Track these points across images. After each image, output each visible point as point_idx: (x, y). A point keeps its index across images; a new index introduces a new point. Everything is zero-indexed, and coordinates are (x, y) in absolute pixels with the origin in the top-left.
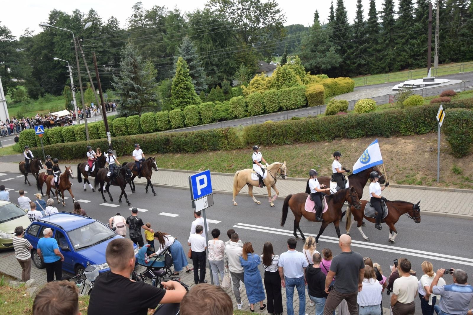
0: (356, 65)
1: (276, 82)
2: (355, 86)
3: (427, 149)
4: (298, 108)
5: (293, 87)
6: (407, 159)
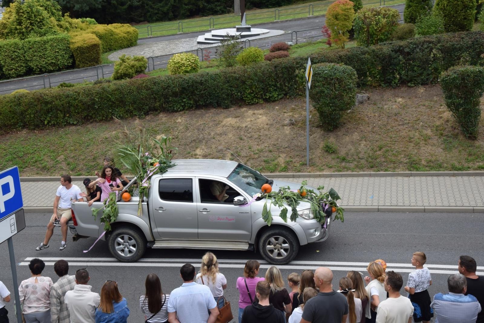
0: (125, 7)
1: (18, 27)
2: (139, 37)
3: (287, 122)
4: (59, 70)
5: (49, 37)
6: (262, 137)
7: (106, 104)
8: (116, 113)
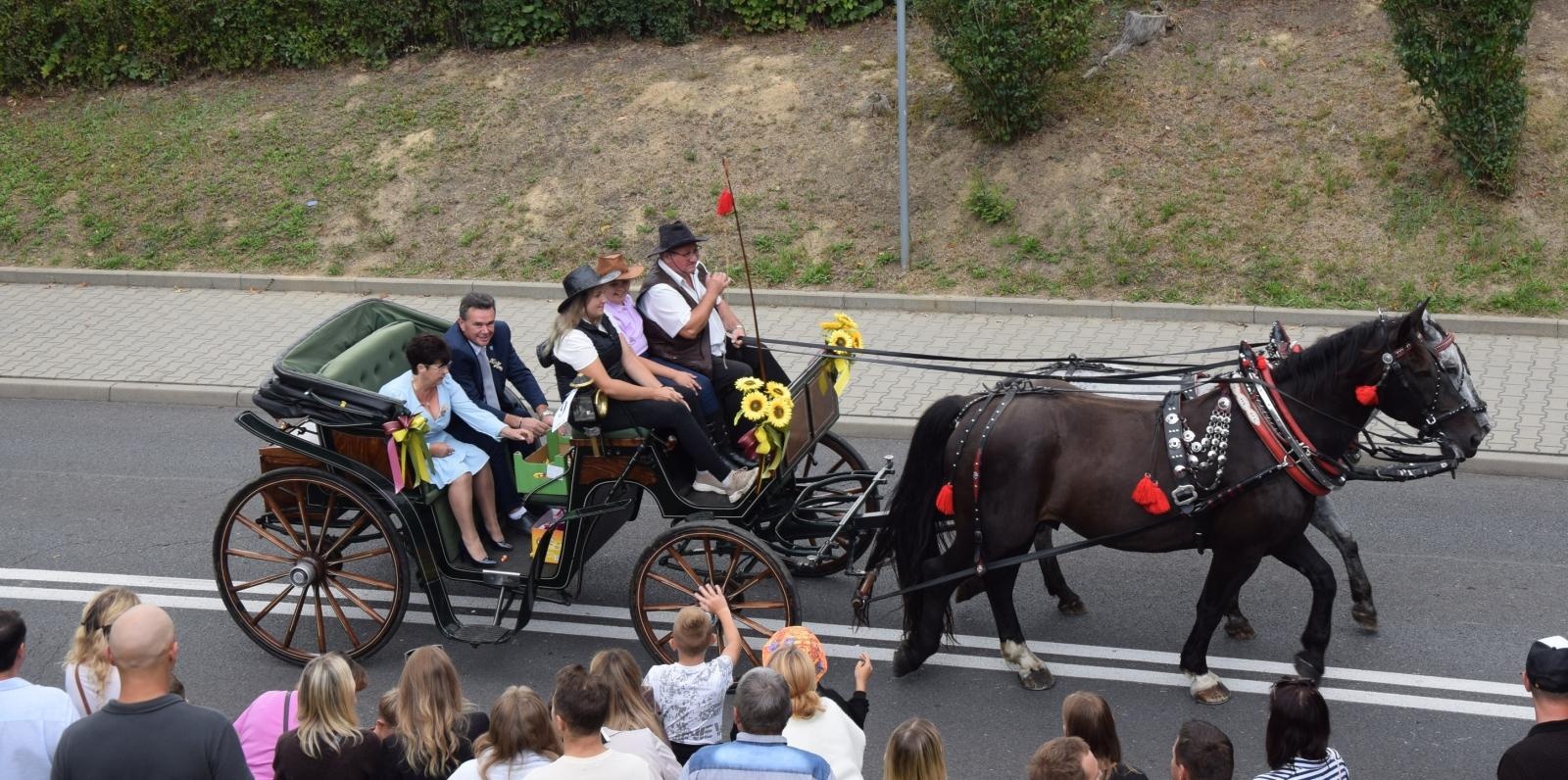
6: (764, 156)
7: (253, 13)
8: (290, 46)
